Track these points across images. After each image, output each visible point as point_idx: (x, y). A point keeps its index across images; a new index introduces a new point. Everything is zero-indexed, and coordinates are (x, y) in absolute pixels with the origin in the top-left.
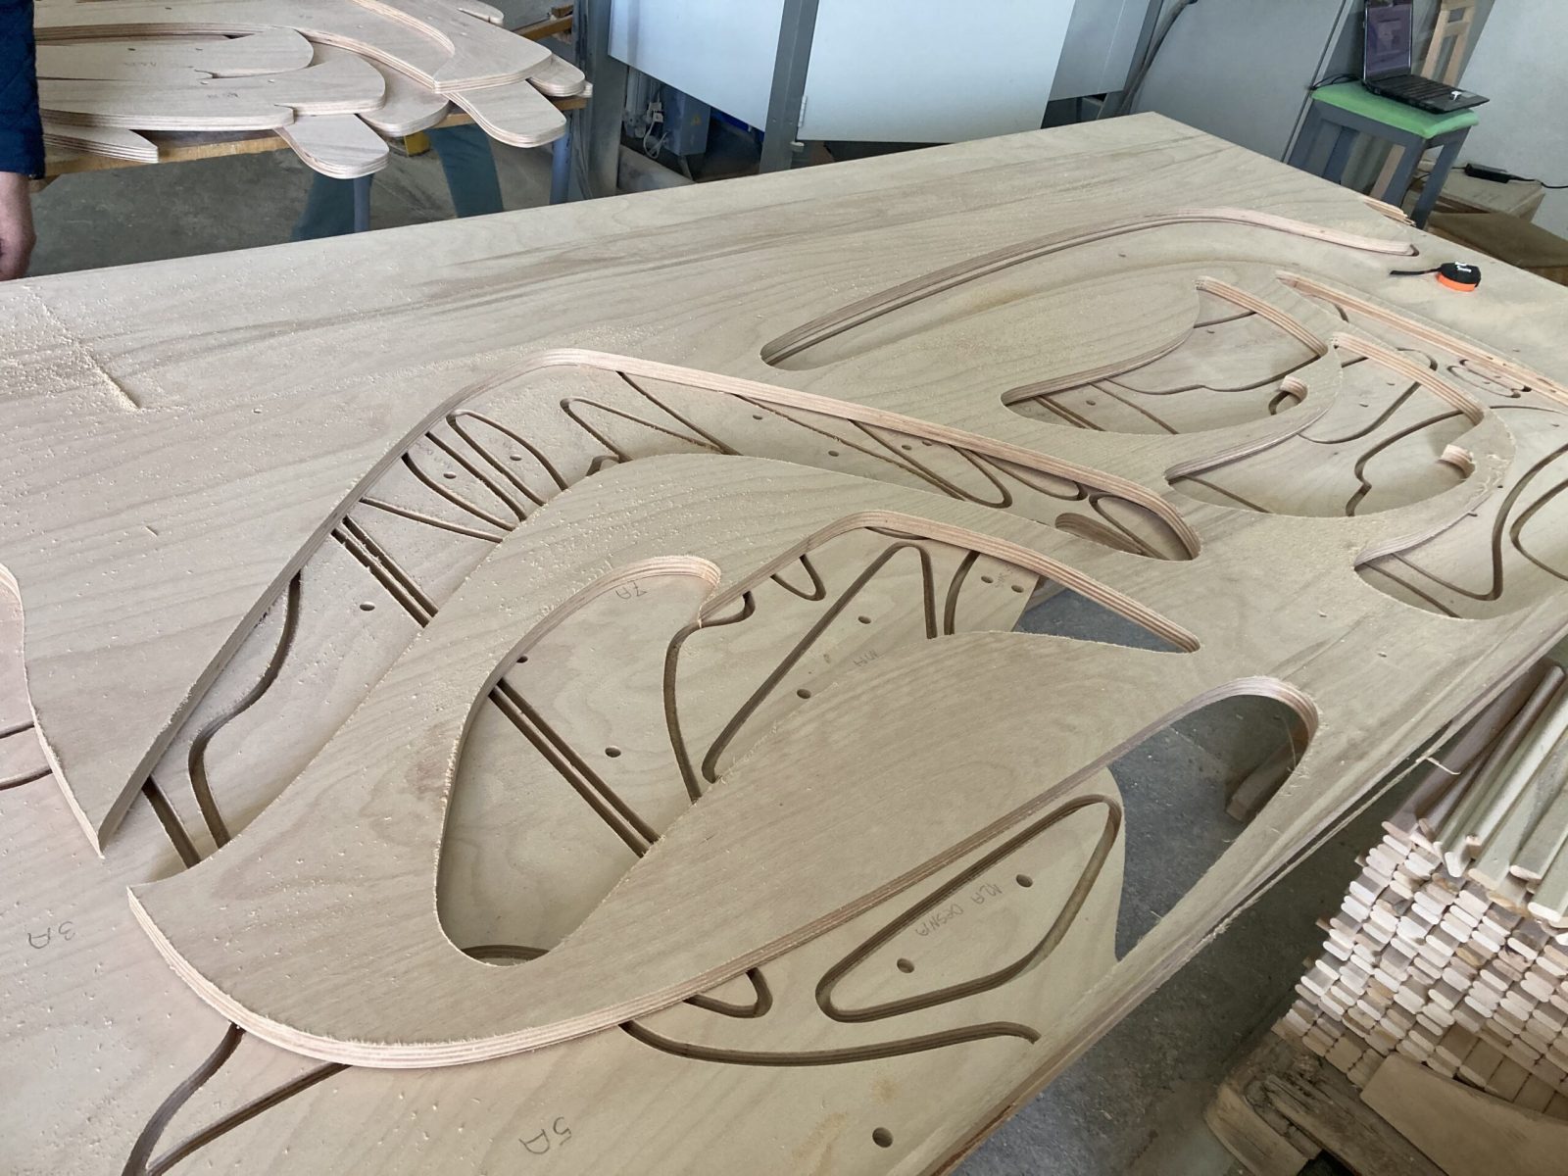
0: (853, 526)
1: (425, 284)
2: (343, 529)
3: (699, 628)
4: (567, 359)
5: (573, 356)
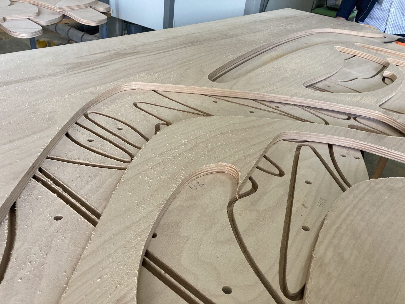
1: (65, 65)
2: (39, 174)
3: (238, 200)
4: (131, 87)
5: (134, 86)
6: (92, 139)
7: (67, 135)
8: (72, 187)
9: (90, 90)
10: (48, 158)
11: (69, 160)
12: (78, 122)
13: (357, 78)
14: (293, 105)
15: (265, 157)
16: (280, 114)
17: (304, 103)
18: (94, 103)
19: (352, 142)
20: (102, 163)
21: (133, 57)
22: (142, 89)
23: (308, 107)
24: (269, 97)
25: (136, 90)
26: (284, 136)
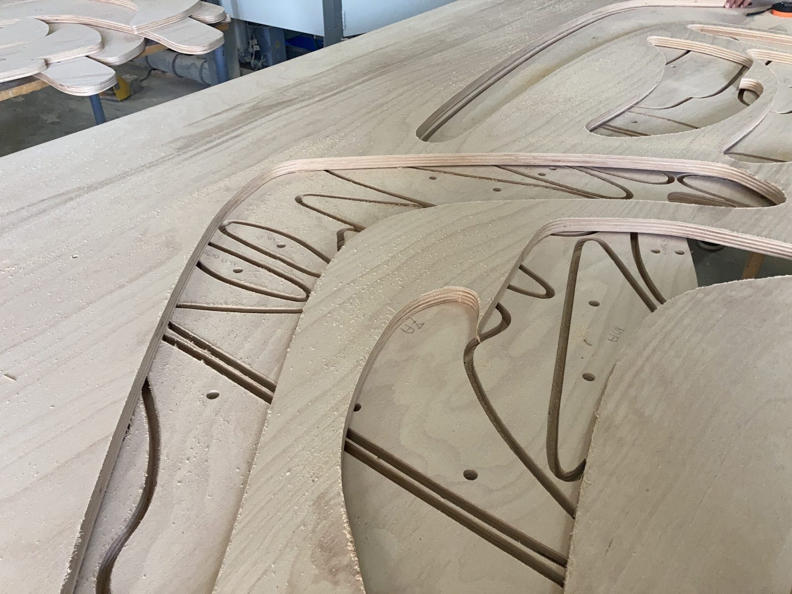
1: (171, 142)
2: (171, 333)
3: (480, 343)
4: (287, 169)
5: (291, 167)
6: (240, 268)
7: (199, 265)
8: (223, 348)
9: (222, 184)
10: (178, 306)
11: (211, 306)
12: (212, 241)
13: (691, 98)
14: (570, 167)
15: (521, 268)
16: (547, 187)
17: (588, 162)
18: (232, 206)
19: (670, 226)
20: (263, 305)
21: (283, 111)
22: (306, 171)
23: (596, 169)
24: (526, 158)
25: (296, 174)
26: (553, 229)
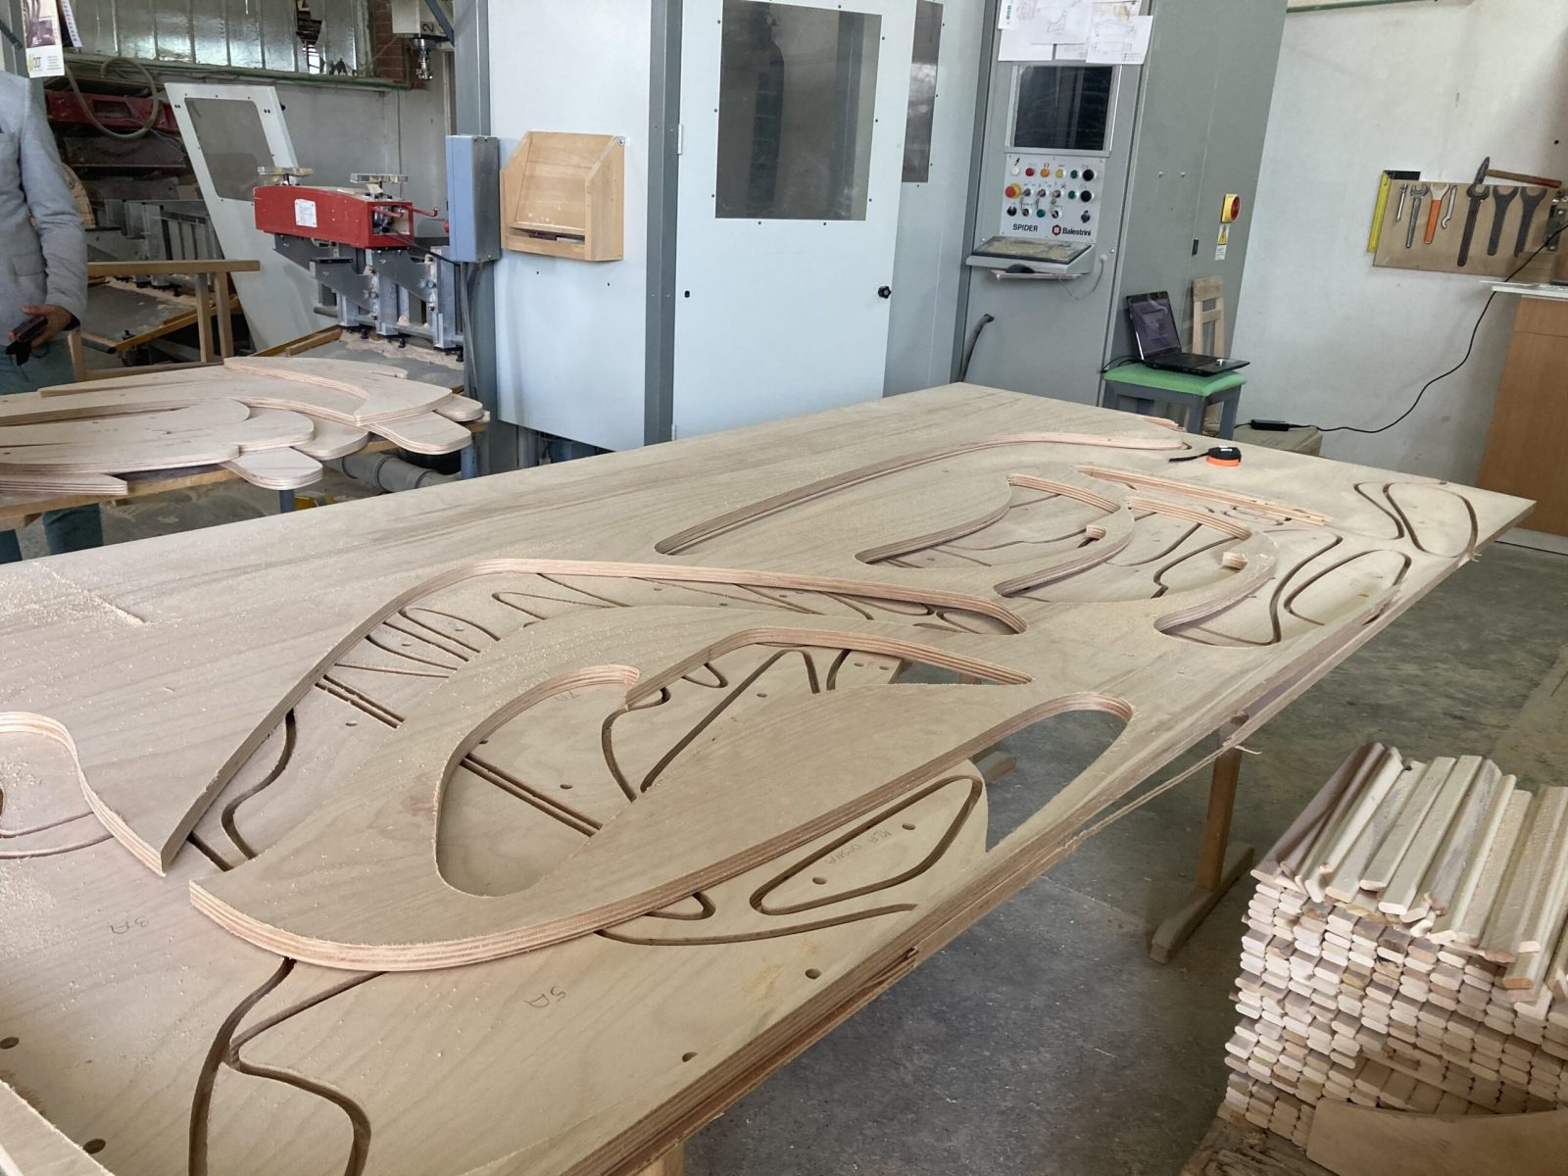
0: (745, 642)
2: (324, 682)
3: (627, 712)
4: (494, 568)
5: (499, 565)
6: (409, 643)
7: (366, 637)
8: (372, 695)
10: (337, 665)
11: (370, 667)
12: (388, 621)
20: (422, 671)
22: (514, 572)
25: (503, 574)
